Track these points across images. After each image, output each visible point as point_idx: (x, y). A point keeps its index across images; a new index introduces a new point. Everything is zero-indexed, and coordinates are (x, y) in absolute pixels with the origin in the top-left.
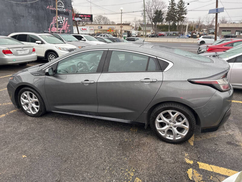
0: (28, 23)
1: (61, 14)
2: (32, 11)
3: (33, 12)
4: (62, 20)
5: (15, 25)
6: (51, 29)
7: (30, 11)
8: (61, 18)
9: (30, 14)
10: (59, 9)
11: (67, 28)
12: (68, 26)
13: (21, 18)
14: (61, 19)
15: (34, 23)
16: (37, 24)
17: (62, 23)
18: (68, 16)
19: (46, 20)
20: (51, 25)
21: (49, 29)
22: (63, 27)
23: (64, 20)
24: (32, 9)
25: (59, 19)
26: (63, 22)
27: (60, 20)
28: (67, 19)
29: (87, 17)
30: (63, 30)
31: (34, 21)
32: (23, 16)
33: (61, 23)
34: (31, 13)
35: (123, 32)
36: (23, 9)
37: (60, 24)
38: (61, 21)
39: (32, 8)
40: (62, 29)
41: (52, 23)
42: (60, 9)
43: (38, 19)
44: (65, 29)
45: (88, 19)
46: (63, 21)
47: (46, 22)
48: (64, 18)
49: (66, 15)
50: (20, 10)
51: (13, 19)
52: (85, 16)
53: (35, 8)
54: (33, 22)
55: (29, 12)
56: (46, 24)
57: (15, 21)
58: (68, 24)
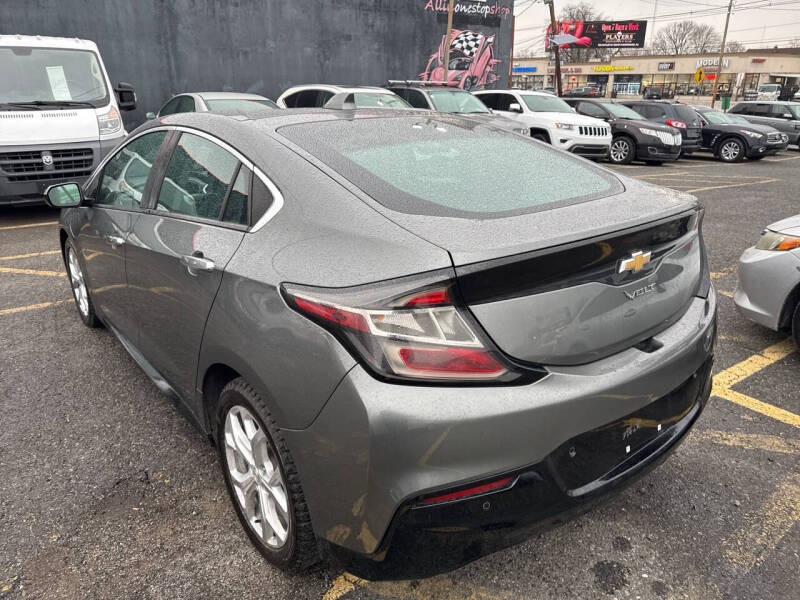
0: (361, 58)
1: (472, 24)
2: (378, 18)
3: (379, 23)
4: (472, 44)
5: (322, 65)
6: (429, 75)
7: (370, 21)
8: (470, 36)
9: (370, 30)
10: (467, 7)
11: (488, 69)
12: (493, 61)
13: (343, 42)
14: (467, 41)
15: (379, 57)
16: (388, 61)
17: (472, 54)
18: (497, 29)
19: (417, 47)
20: (431, 60)
21: (425, 74)
22: (472, 67)
23: (478, 42)
24: (378, 14)
25: (461, 42)
26: (474, 50)
27: (465, 44)
28: (490, 40)
29: (624, 32)
30: (472, 78)
31: (379, 50)
32: (349, 38)
33: (467, 52)
34: (372, 26)
35: (763, 81)
36: (350, 16)
37: (464, 56)
38: (469, 48)
39: (379, 11)
40: (468, 73)
41: (434, 56)
42: (470, 7)
43: (392, 44)
44: (478, 73)
45: (627, 36)
46: (477, 46)
47: (418, 52)
48: (480, 37)
49: (491, 26)
50: (343, 18)
51: (320, 46)
52: (618, 28)
53: (388, 12)
54: (377, 54)
55: (367, 25)
56: (417, 58)
57: (324, 52)
58: (491, 57)
